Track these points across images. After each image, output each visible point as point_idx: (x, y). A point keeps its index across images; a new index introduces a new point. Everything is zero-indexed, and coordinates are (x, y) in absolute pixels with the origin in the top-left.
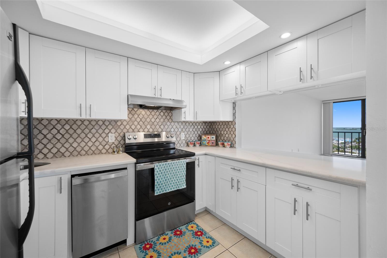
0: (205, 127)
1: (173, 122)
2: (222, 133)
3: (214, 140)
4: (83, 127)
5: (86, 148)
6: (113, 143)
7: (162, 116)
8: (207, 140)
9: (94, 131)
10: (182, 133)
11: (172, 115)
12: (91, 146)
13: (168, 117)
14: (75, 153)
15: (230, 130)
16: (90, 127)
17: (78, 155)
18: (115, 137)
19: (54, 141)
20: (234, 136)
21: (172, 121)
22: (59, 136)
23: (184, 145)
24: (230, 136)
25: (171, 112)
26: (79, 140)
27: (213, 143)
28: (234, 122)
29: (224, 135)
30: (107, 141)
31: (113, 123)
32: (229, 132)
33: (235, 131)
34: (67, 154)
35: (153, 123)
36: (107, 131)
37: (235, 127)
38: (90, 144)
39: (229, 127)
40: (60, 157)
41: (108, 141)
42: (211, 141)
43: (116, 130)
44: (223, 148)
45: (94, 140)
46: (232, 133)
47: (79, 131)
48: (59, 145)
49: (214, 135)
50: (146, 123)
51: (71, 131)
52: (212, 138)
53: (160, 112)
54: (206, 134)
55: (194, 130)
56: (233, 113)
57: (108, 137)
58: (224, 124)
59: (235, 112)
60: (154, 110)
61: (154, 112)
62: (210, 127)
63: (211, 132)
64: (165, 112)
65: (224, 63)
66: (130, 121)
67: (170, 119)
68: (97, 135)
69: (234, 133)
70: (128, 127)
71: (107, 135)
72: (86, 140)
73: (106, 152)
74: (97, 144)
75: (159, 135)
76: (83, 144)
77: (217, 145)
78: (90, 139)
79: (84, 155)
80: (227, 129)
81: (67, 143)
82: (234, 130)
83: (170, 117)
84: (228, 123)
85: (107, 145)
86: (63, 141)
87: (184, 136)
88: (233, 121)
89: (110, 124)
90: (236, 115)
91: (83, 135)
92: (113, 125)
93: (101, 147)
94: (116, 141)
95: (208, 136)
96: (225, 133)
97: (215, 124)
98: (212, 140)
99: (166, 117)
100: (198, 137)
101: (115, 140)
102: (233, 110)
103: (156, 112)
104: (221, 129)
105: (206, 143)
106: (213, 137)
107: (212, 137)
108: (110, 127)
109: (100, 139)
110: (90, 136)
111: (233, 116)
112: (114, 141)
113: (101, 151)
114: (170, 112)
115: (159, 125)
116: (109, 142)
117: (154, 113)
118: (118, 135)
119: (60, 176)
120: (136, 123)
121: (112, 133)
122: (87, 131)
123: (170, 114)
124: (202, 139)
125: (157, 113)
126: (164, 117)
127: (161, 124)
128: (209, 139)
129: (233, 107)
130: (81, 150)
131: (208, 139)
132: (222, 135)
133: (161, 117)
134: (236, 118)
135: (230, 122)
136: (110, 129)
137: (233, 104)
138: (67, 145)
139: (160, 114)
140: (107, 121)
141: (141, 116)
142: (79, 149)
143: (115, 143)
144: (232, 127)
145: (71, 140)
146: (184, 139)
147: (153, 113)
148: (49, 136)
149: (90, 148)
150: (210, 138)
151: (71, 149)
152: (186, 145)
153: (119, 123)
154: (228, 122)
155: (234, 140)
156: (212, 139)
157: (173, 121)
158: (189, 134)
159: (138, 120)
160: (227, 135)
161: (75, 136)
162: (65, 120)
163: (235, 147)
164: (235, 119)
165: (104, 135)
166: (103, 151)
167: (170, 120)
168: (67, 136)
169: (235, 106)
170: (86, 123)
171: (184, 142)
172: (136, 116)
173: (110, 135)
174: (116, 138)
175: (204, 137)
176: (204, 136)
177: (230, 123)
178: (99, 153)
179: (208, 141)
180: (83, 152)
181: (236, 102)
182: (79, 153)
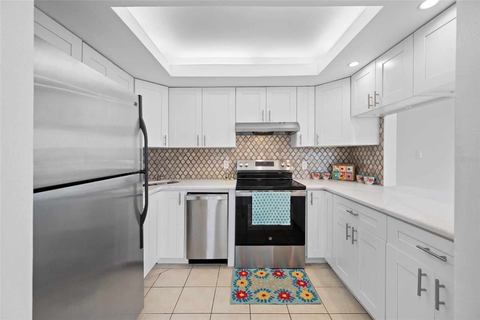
0: (341, 154)
1: (292, 148)
2: (365, 162)
3: (350, 173)
4: (204, 154)
5: (207, 173)
6: (228, 169)
7: (277, 141)
8: (340, 172)
9: (212, 158)
10: (303, 162)
11: (290, 140)
12: (210, 172)
13: (285, 143)
14: (199, 176)
15: (375, 158)
16: (209, 154)
17: (200, 178)
18: (229, 164)
19: (186, 165)
20: (380, 167)
21: (290, 147)
22: (188, 162)
23: (306, 177)
24: (375, 167)
25: (289, 136)
26: (201, 166)
27: (349, 176)
28: (380, 146)
29: (367, 166)
30: (222, 167)
31: (228, 151)
32: (373, 162)
33: (381, 160)
34: (194, 176)
35: (267, 150)
36: (222, 158)
37: (381, 153)
38: (209, 169)
39: (373, 153)
40: (189, 179)
41: (223, 168)
42: (346, 174)
43: (230, 157)
44: (363, 185)
45: (212, 166)
46: (378, 163)
47: (201, 158)
48: (188, 169)
49: (352, 166)
50: (259, 150)
51: (196, 158)
52: (348, 170)
53: (275, 137)
54: (338, 164)
55: (322, 158)
56: (380, 133)
57: (223, 163)
58: (367, 149)
59: (382, 131)
60: (268, 136)
61: (268, 137)
62: (349, 154)
63: (351, 161)
64: (282, 137)
65: (348, 65)
66: (242, 148)
67: (288, 145)
68: (215, 162)
69: (380, 163)
70: (241, 154)
72: (207, 166)
73: (221, 178)
74: (214, 169)
75: (272, 163)
76: (204, 169)
77: (355, 180)
78: (209, 165)
79: (205, 179)
80: (371, 158)
81: (194, 167)
82: (380, 158)
83: (288, 143)
84: (373, 148)
85: (222, 171)
86: (191, 166)
87: (306, 165)
88: (379, 145)
89: (225, 151)
90: (383, 135)
91: (204, 162)
92: (228, 153)
93: (217, 173)
94: (230, 167)
95: (342, 167)
96: (369, 162)
97: (356, 150)
98: (348, 172)
99: (283, 142)
100: (329, 167)
101: (229, 167)
102: (380, 128)
103: (270, 138)
104: (363, 158)
105: (339, 176)
106: (349, 168)
107: (348, 167)
108: (225, 154)
109: (217, 165)
110: (209, 162)
111: (380, 137)
112: (228, 168)
113: (217, 176)
114: (288, 136)
115: (274, 153)
116: (224, 168)
117: (268, 139)
118: (231, 162)
119: (180, 192)
120: (248, 150)
121: (227, 160)
122: (207, 158)
123: (288, 139)
124: (334, 170)
125: (272, 139)
126: (280, 143)
127: (276, 151)
128: (343, 171)
129: (380, 124)
130: (203, 174)
131: (341, 170)
132: (365, 165)
133: (276, 143)
134: (383, 140)
135: (375, 147)
136: (225, 156)
137: (380, 119)
138: (193, 169)
139: (275, 140)
140: (222, 149)
141: (254, 143)
142: (201, 173)
143: (229, 170)
144: (378, 153)
145: (196, 166)
146: (306, 170)
147: (267, 139)
148: (183, 162)
149: (209, 173)
150: (344, 169)
151: (196, 173)
152: (309, 176)
153: (233, 151)
154: (373, 147)
155: (380, 173)
156: (348, 171)
157: (291, 147)
158: (314, 163)
159: (251, 147)
160: (371, 167)
161: (199, 162)
162: (192, 149)
163: (381, 185)
164: (382, 142)
165: (220, 162)
166: (220, 176)
167: (288, 147)
168: (193, 162)
169: (382, 122)
170: (207, 151)
171: (307, 172)
172: (249, 143)
173: (225, 161)
174: (230, 166)
175: (336, 168)
176: (336, 166)
177: (375, 149)
178: (216, 178)
179: (341, 174)
180: (204, 176)
181: (383, 116)
182: (201, 176)
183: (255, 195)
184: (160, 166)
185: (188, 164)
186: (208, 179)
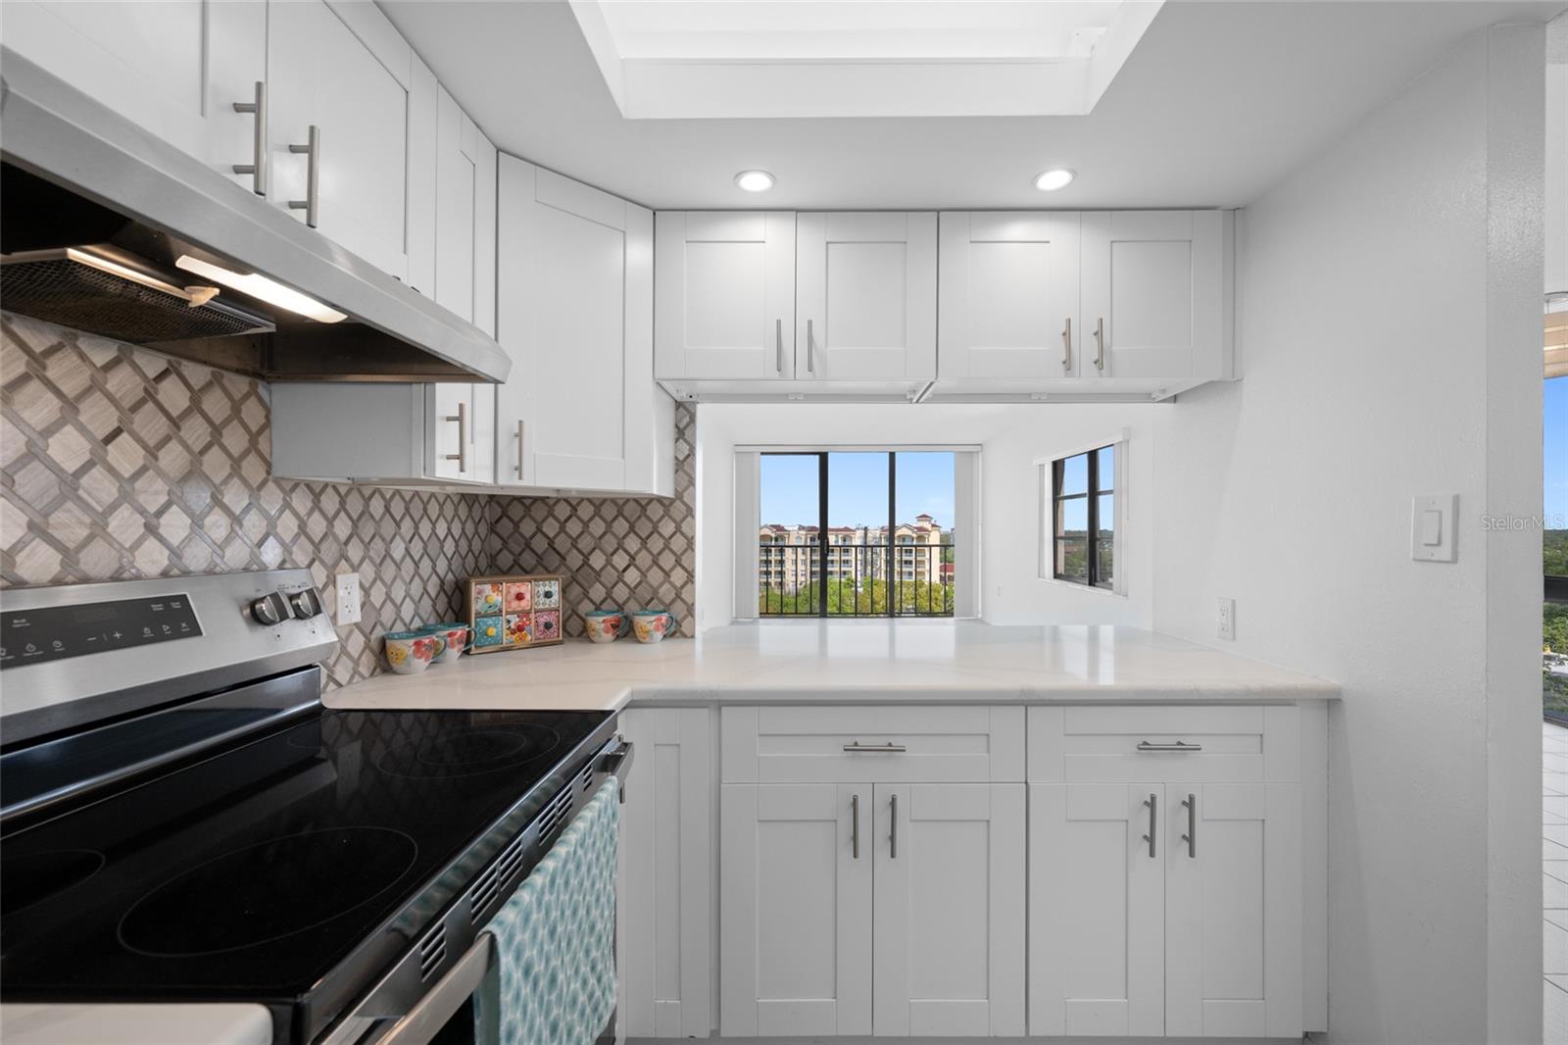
0: (470, 528)
1: (278, 482)
2: (597, 560)
3: (551, 610)
7: (175, 413)
8: (507, 613)
10: (339, 578)
11: (267, 417)
13: (235, 439)
15: (656, 544)
20: (678, 576)
21: (268, 473)
23: (355, 672)
24: (655, 577)
25: (262, 390)
27: (548, 626)
28: (678, 502)
29: (609, 576)
32: (644, 559)
33: (685, 551)
35: (69, 484)
37: (685, 527)
39: (644, 528)
42: (532, 616)
44: (627, 649)
46: (667, 560)
49: (557, 580)
52: (542, 599)
53: (152, 374)
54: (496, 569)
55: (417, 548)
56: (676, 458)
58: (609, 511)
59: (687, 452)
60: (85, 343)
61: (82, 356)
62: (492, 529)
63: (505, 560)
64: (208, 386)
67: (252, 458)
69: (678, 562)
77: (584, 635)
80: (633, 544)
82: (678, 543)
83: (254, 438)
84: (644, 508)
87: (357, 596)
88: (672, 501)
90: (693, 468)
95: (515, 589)
96: (621, 560)
97: (539, 512)
98: (541, 607)
99: (217, 431)
102: (677, 440)
103: (108, 367)
104: (585, 543)
105: (505, 632)
106: (547, 589)
107: (542, 589)
111: (677, 471)
114: (253, 391)
115: (142, 512)
117: (88, 372)
123: (252, 413)
124: (476, 606)
125: (124, 382)
126: (196, 431)
127: (164, 499)
128: (525, 604)
129: (677, 427)
131: (515, 605)
132: (598, 574)
133: (160, 426)
134: (692, 482)
135: (655, 505)
137: (677, 409)
139: (150, 395)
144: (668, 528)
146: (356, 625)
147: (67, 372)
150: (528, 596)
152: (367, 662)
154: (643, 503)
155: (678, 596)
156: (543, 603)
157: (277, 472)
158: (388, 578)
160: (632, 576)
163: (684, 636)
164: (686, 488)
167: (253, 468)
169: (686, 420)
171: (356, 643)
175: (486, 595)
176: (487, 588)
177: (655, 512)
179: (515, 620)
181: (694, 403)
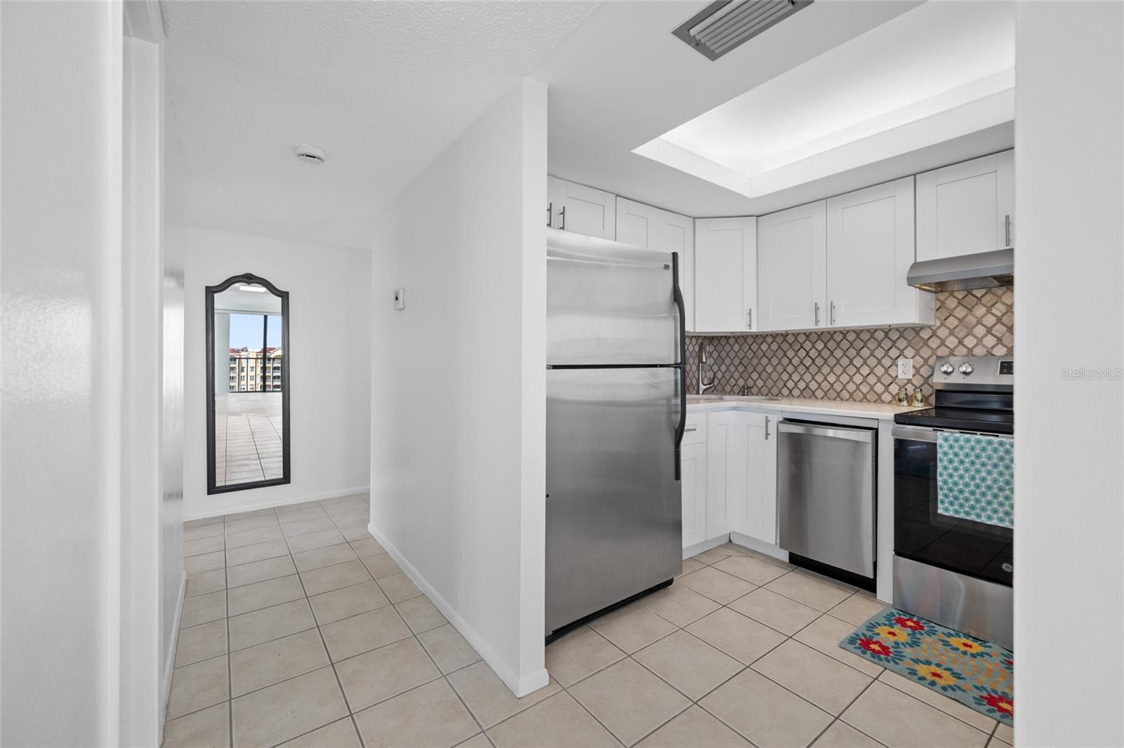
4: (845, 345)
5: (851, 387)
6: (909, 381)
9: (865, 352)
12: (860, 384)
14: (832, 394)
16: (859, 344)
17: (836, 398)
18: (914, 367)
19: (802, 369)
22: (808, 362)
26: (838, 370)
30: (894, 376)
31: (910, 335)
34: (819, 393)
36: (894, 353)
38: (858, 379)
40: (810, 398)
41: (897, 376)
43: (916, 350)
45: (865, 370)
47: (838, 353)
48: (808, 377)
51: (826, 353)
57: (897, 366)
66: (958, 325)
68: (872, 362)
70: (952, 342)
71: (894, 362)
72: (851, 370)
73: (892, 401)
74: (872, 379)
76: (845, 378)
78: (858, 369)
79: (847, 400)
81: (819, 373)
85: (894, 384)
86: (813, 369)
89: (901, 336)
91: (845, 361)
92: (910, 339)
93: (879, 388)
94: (917, 376)
101: (914, 376)
108: (902, 344)
109: (879, 371)
110: (858, 362)
112: (911, 377)
113: (880, 396)
116: (899, 377)
118: (922, 362)
120: (980, 331)
121: (907, 358)
122: (852, 352)
130: (842, 390)
136: (902, 348)
138: (819, 378)
140: (894, 330)
142: (838, 387)
143: (913, 382)
145: (825, 370)
148: (796, 361)
149: (858, 388)
151: (825, 386)
153: (925, 334)
161: (832, 361)
162: (816, 333)
165: (887, 362)
166: (887, 397)
168: (819, 361)
170: (851, 337)
172: (980, 311)
173: (900, 361)
174: (917, 371)
178: (877, 400)
180: (845, 394)
182: (838, 394)
183: (946, 440)
184: (750, 369)
185: (807, 365)
186: (855, 400)
